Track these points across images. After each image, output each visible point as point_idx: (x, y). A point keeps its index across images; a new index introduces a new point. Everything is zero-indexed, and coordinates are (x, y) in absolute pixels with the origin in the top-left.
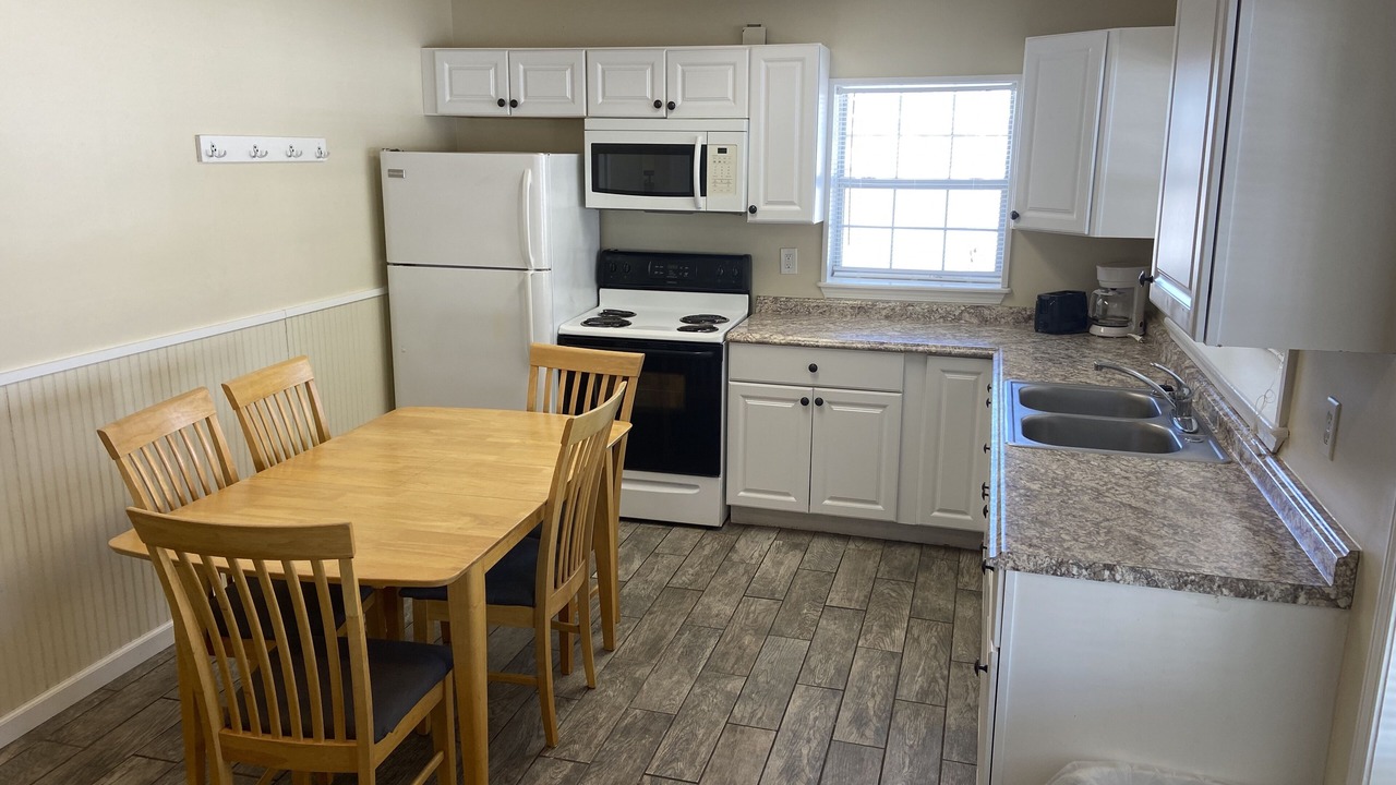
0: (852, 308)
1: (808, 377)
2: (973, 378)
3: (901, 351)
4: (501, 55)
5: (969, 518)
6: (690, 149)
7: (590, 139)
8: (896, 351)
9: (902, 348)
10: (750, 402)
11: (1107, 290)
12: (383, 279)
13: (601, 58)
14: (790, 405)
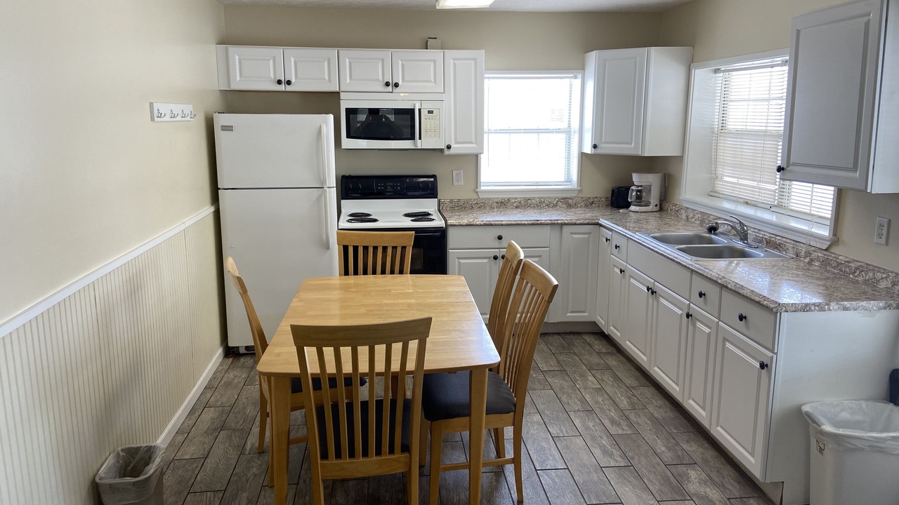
0: (497, 203)
1: (496, 243)
2: (587, 236)
3: (549, 224)
4: (278, 51)
5: (586, 314)
6: (411, 111)
7: (344, 105)
8: (547, 224)
9: (550, 222)
10: (462, 261)
11: (638, 186)
12: (215, 199)
13: (348, 55)
14: (486, 261)
